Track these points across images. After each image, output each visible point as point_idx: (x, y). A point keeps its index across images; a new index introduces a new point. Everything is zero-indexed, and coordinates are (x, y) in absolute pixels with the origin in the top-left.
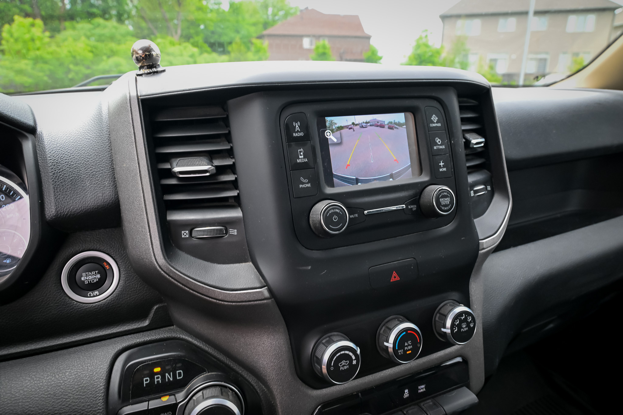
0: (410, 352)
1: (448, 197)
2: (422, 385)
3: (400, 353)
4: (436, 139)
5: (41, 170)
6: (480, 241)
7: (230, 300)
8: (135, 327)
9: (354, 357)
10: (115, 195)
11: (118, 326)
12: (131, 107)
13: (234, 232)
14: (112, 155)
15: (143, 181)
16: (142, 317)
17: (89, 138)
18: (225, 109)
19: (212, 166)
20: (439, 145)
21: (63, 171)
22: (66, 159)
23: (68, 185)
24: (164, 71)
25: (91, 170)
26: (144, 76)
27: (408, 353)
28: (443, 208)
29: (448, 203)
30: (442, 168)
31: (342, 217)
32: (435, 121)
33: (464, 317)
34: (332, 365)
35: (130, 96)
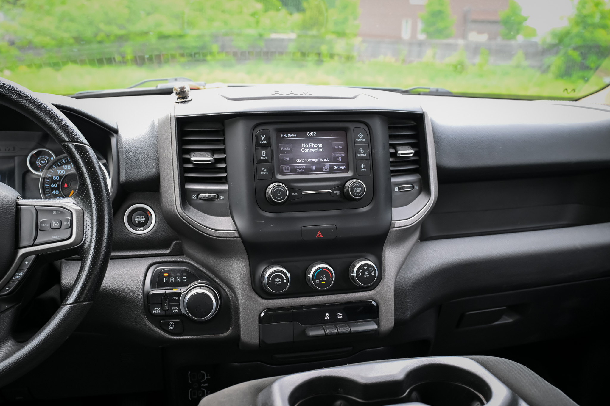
0: (324, 282)
1: (360, 187)
2: (340, 313)
3: (317, 281)
4: (360, 149)
5: (120, 154)
6: (392, 222)
7: (215, 236)
8: (162, 252)
9: (285, 278)
10: (158, 171)
11: (152, 250)
12: (171, 122)
13: (222, 198)
14: (158, 148)
15: (174, 164)
16: (167, 247)
17: (146, 137)
18: (223, 125)
19: (213, 158)
20: (362, 153)
21: (131, 155)
22: (133, 149)
23: (133, 164)
24: (191, 100)
25: (146, 156)
26: (179, 103)
27: (322, 282)
28: (355, 194)
29: (360, 191)
30: (363, 169)
31: (283, 193)
32: (361, 138)
33: (367, 267)
34: (270, 279)
35: (171, 115)
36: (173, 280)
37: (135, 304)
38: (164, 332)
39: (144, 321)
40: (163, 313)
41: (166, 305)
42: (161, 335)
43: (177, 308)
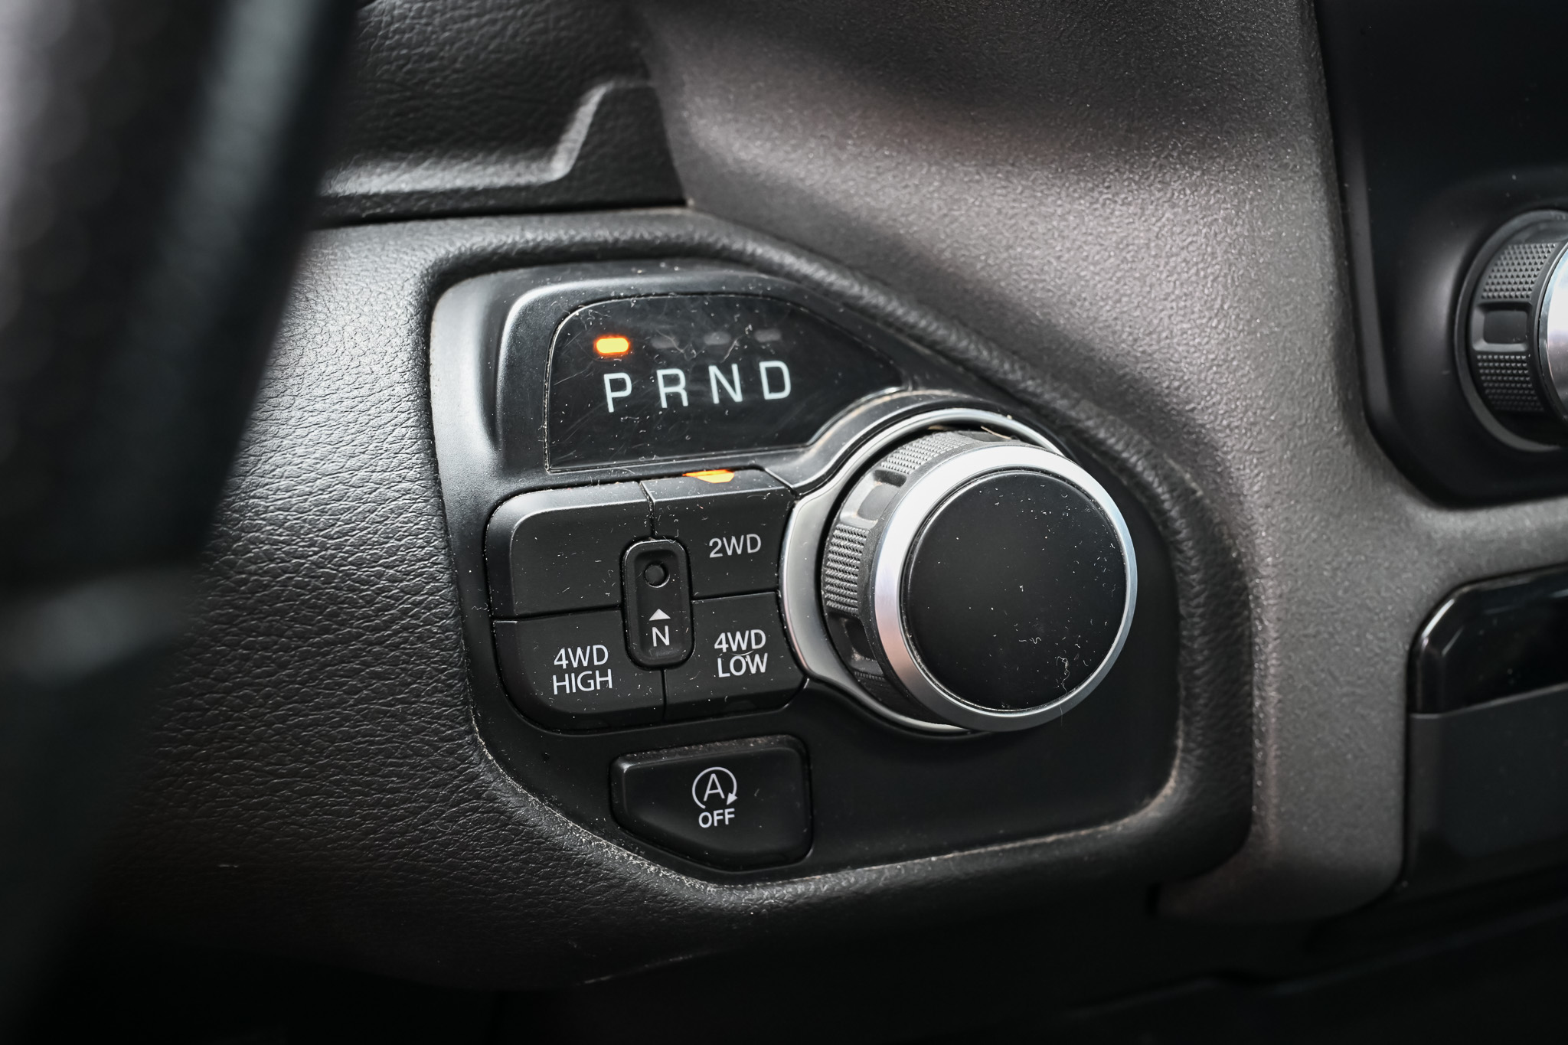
36: (680, 389)
37: (376, 629)
38: (654, 859)
39: (476, 776)
40: (646, 691)
41: (660, 615)
42: (634, 887)
43: (758, 639)
